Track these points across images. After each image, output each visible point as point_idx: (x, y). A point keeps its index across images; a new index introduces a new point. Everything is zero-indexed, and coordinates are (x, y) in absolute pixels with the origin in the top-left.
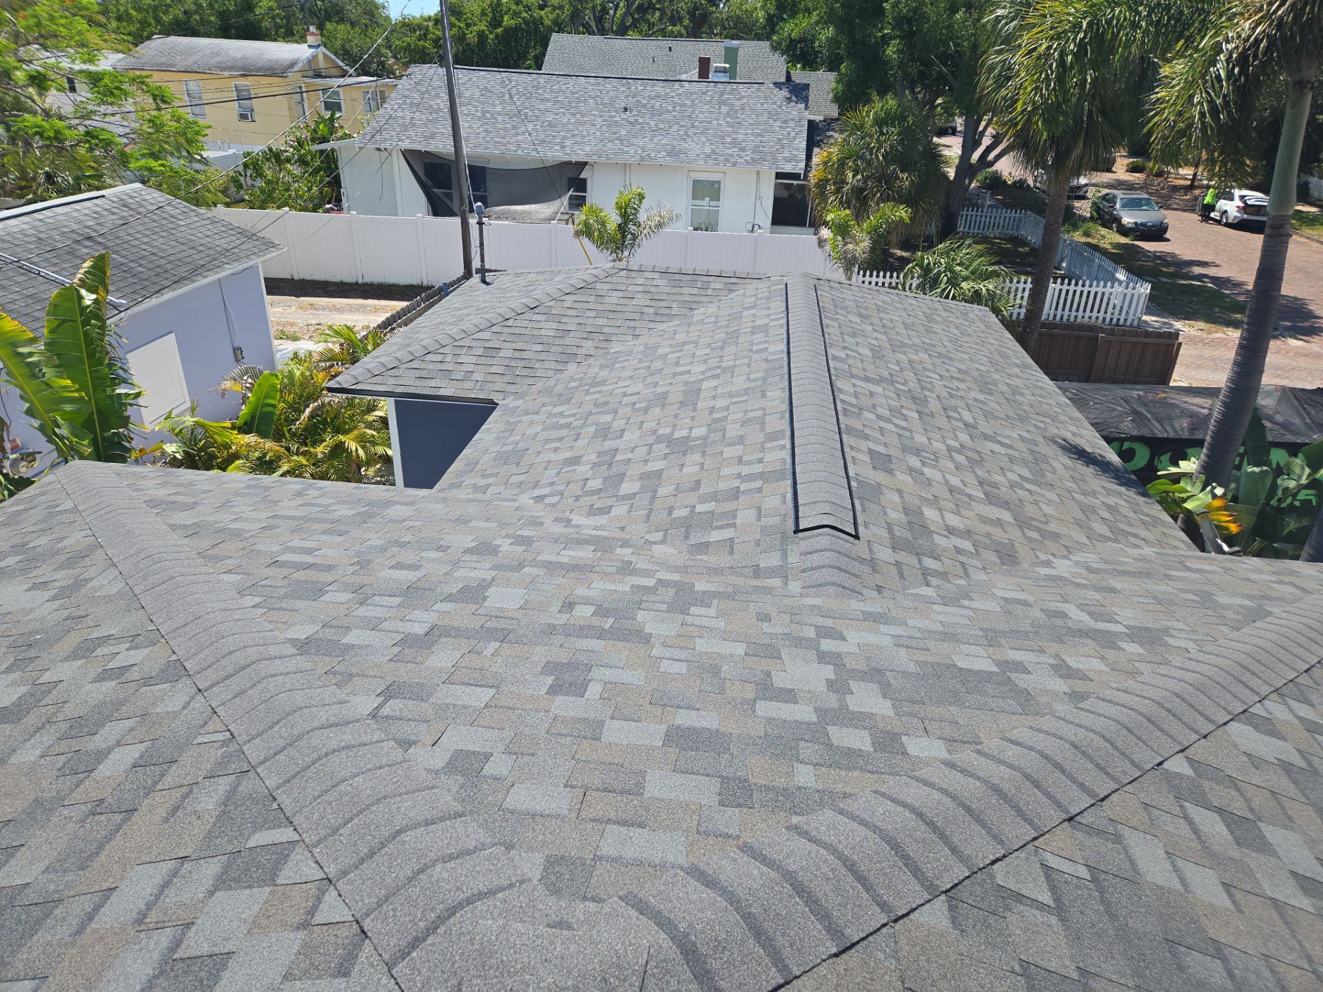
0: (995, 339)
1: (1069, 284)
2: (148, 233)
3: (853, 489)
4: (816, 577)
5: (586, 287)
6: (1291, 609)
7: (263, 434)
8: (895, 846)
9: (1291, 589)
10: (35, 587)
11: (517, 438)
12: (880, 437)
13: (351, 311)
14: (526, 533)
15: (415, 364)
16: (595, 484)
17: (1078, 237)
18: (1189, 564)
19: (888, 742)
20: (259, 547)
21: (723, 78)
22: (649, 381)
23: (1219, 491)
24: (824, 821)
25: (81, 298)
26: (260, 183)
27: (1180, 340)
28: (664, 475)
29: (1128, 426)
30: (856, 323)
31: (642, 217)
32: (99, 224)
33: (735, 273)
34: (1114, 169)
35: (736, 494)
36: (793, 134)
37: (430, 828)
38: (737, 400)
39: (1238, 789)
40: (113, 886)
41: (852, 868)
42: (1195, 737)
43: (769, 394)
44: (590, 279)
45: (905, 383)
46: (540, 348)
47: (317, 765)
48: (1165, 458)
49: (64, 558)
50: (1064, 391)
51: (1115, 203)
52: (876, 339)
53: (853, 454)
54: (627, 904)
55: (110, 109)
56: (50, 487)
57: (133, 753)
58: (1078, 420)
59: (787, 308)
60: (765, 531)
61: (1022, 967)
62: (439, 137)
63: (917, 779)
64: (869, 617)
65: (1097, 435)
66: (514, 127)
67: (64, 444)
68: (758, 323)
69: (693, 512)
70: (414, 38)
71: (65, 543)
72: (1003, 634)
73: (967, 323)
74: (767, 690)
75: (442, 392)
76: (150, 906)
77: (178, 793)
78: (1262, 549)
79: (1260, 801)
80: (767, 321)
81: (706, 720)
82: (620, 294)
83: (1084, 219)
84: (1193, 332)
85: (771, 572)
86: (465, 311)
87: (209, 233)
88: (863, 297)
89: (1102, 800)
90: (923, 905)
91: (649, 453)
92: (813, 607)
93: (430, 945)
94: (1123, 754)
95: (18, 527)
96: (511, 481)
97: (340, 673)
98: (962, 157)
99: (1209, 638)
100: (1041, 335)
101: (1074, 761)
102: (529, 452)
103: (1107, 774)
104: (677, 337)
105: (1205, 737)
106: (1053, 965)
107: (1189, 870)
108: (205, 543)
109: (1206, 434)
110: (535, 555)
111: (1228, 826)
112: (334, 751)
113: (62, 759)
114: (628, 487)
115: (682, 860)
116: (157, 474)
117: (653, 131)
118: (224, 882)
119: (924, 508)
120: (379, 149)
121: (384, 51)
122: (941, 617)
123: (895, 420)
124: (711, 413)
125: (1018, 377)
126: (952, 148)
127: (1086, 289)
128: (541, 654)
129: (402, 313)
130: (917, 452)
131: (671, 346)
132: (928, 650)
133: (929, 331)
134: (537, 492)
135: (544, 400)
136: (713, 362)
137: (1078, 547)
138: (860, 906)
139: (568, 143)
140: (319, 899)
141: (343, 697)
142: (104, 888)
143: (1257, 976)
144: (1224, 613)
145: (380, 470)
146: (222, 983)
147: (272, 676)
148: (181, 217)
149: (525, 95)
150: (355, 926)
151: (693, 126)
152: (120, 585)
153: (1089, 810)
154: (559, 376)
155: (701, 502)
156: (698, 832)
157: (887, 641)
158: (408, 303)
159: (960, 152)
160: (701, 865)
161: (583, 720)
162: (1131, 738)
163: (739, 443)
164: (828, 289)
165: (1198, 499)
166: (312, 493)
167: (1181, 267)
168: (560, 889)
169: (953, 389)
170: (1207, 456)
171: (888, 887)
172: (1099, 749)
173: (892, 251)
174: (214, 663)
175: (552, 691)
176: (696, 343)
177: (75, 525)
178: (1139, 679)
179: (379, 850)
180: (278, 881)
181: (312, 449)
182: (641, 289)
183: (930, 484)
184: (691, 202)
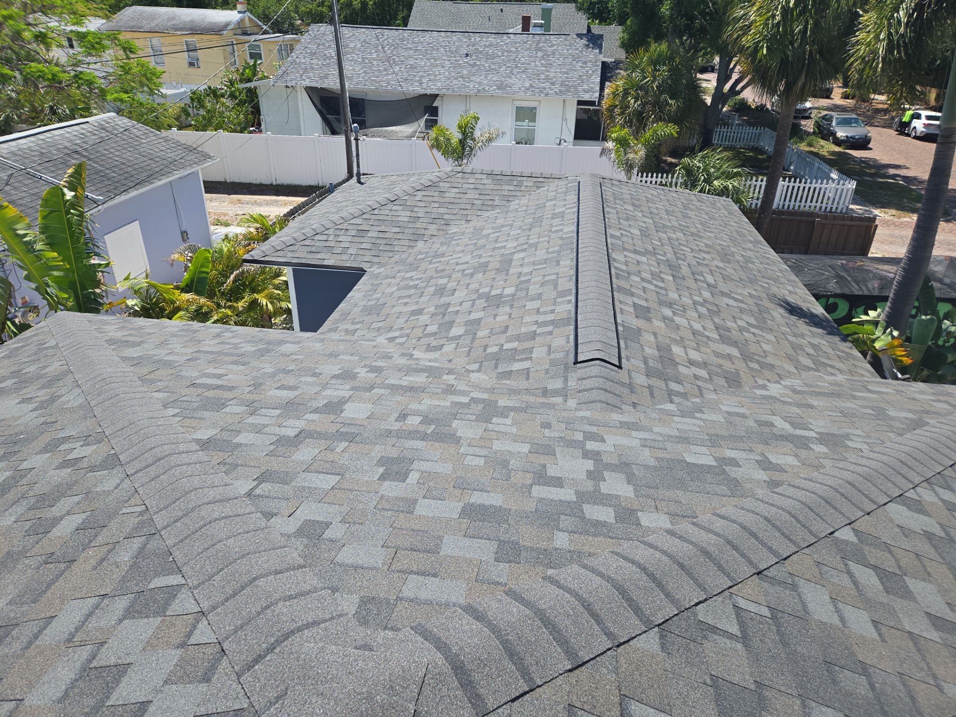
0: (735, 222)
1: (795, 182)
2: (119, 148)
3: (620, 332)
4: (587, 396)
5: (432, 185)
6: (944, 421)
7: (198, 293)
8: (623, 592)
9: (945, 406)
10: (24, 401)
11: (379, 295)
12: (643, 294)
13: (267, 205)
14: (379, 364)
15: (307, 242)
16: (432, 328)
17: (803, 147)
18: (870, 387)
19: (627, 515)
20: (183, 374)
21: (539, 31)
22: (475, 253)
23: (896, 333)
24: (571, 574)
25: (64, 194)
26: (202, 112)
27: (877, 222)
28: (483, 322)
29: (833, 286)
30: (630, 211)
31: (477, 134)
32: (84, 142)
33: (542, 174)
34: (832, 96)
35: (533, 336)
36: (590, 72)
37: (278, 576)
38: (538, 267)
39: (890, 552)
40: (54, 615)
41: (588, 607)
42: (860, 513)
43: (561, 263)
44: (435, 179)
45: (665, 254)
46: (397, 230)
47: (203, 530)
48: (861, 309)
49: (45, 380)
50: (786, 261)
51: (832, 121)
52: (645, 222)
53: (622, 306)
54: (416, 632)
55: (93, 59)
56: (41, 330)
57: (78, 519)
58: (794, 281)
59: (579, 200)
60: (553, 363)
61: (712, 680)
62: (331, 77)
63: (644, 543)
64: (625, 425)
65: (808, 292)
66: (385, 70)
67: (53, 300)
68: (557, 211)
69: (501, 349)
70: (314, 5)
71: (47, 370)
72: (723, 438)
73: (714, 211)
74: (542, 478)
75: (326, 263)
76: (77, 630)
77: (105, 549)
78: (928, 377)
79: (907, 560)
80: (564, 209)
81: (494, 499)
82: (457, 190)
83: (808, 134)
84: (887, 217)
85: (555, 393)
86: (344, 204)
87: (163, 148)
88: (636, 192)
89: (785, 559)
90: (640, 634)
91: (472, 306)
92: (582, 418)
93: (268, 661)
94: (804, 526)
95: (16, 359)
96: (373, 326)
97: (229, 464)
98: (716, 89)
99: (879, 442)
100: (772, 220)
101: (765, 531)
102: (386, 306)
103: (791, 540)
104: (498, 221)
105: (868, 514)
106: (736, 679)
107: (849, 612)
108: (144, 371)
109: (890, 291)
110: (383, 380)
111: (881, 579)
112: (216, 519)
113: (29, 523)
114: (455, 331)
115: (462, 601)
116: (117, 321)
117: (487, 71)
118: (130, 613)
119: (672, 346)
120: (287, 87)
121: (293, 14)
122: (679, 426)
123: (654, 282)
124: (519, 277)
125: (750, 250)
126: (709, 82)
127: (808, 185)
128: (377, 451)
129: (302, 206)
130: (670, 305)
131: (493, 228)
132: (666, 449)
133: (685, 216)
134: (390, 335)
135: (399, 268)
136: (522, 240)
137: (788, 375)
138: (592, 635)
139: (425, 80)
140: (195, 627)
141: (229, 481)
142: (48, 616)
143: (893, 688)
144: (892, 423)
145: (285, 319)
146: (121, 685)
147: (179, 465)
148: (143, 137)
149: (393, 45)
150: (218, 646)
151: (516, 67)
152: (81, 400)
153: (774, 567)
154: (411, 251)
155: (508, 342)
156: (477, 581)
157: (635, 443)
158: (306, 199)
159: (715, 84)
160: (475, 604)
161: (402, 499)
162: (811, 514)
163: (538, 299)
164: (610, 186)
165: (882, 340)
166: (227, 334)
167: (880, 168)
168: (368, 621)
169: (701, 259)
170: (890, 308)
171: (614, 622)
172: (786, 522)
173: (664, 158)
174: (139, 456)
175: (383, 478)
176: (512, 225)
177: (56, 357)
178: (822, 471)
179: (240, 591)
180: (167, 613)
181: (235, 304)
182: (472, 186)
183: (678, 329)
184: (515, 123)
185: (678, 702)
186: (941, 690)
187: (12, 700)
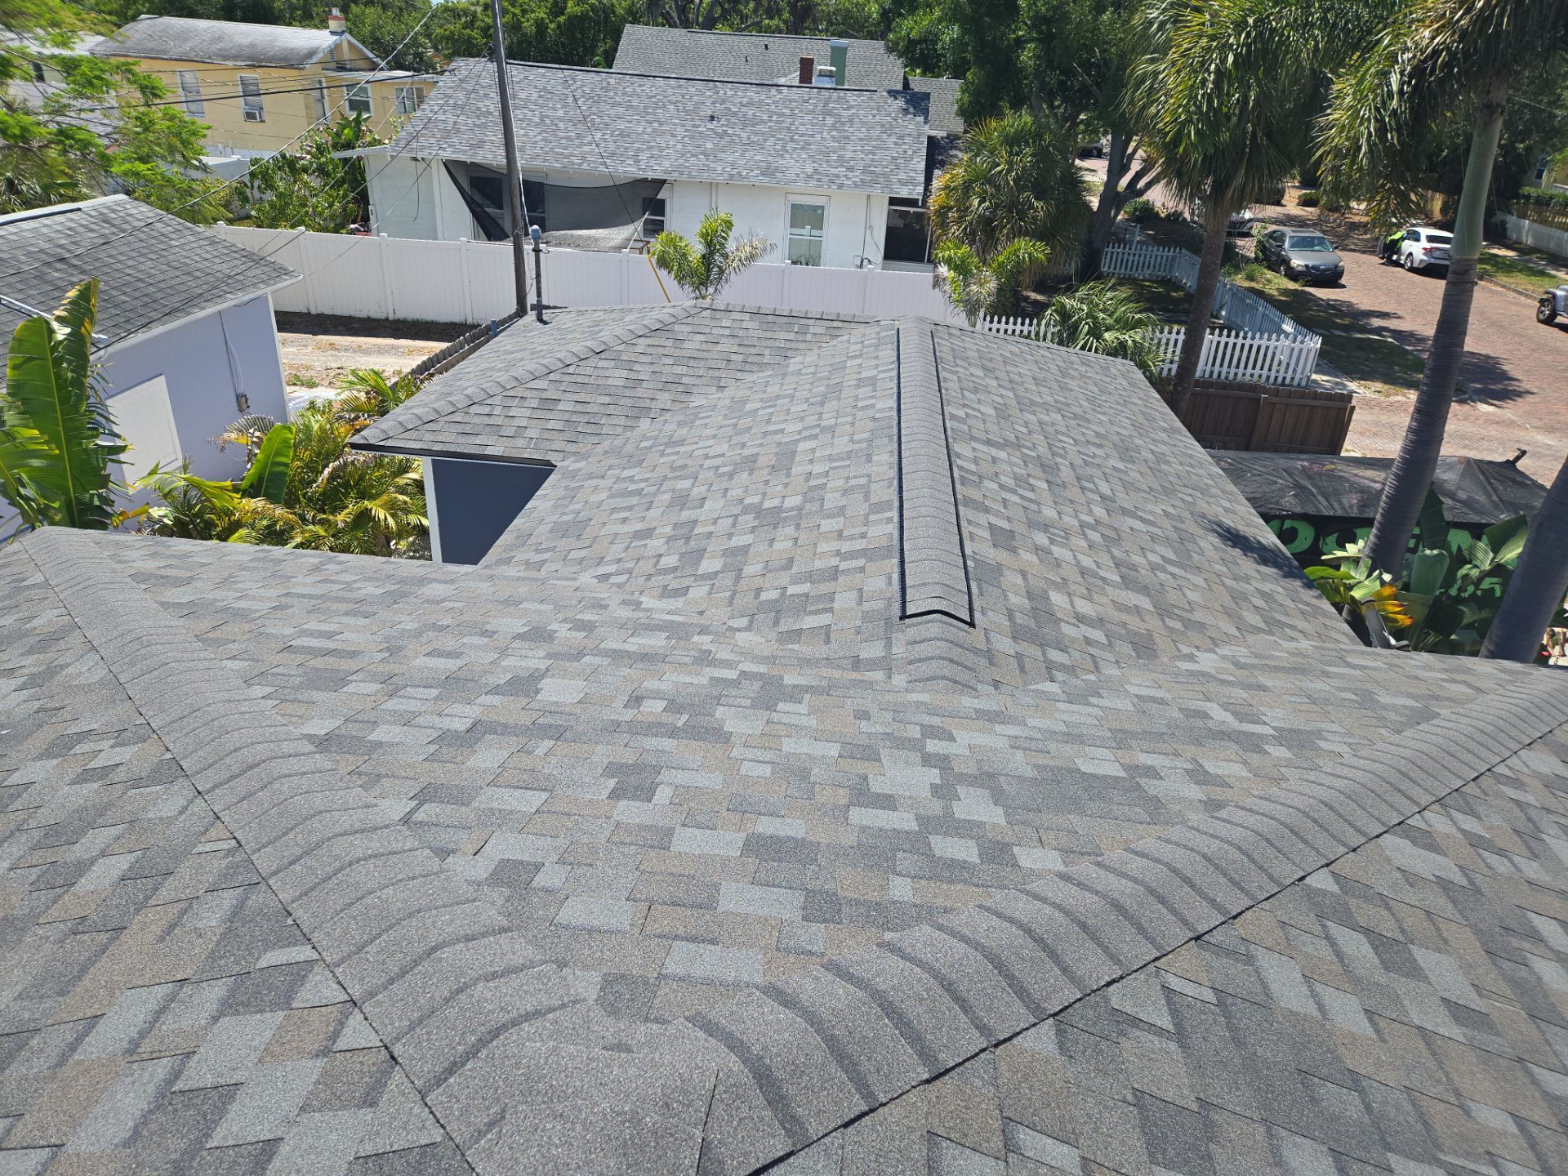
0: (1140, 398)
1: (1228, 336)
2: (134, 254)
3: (970, 570)
4: (924, 669)
5: (662, 329)
6: (1462, 711)
7: (272, 498)
8: (999, 965)
9: (1463, 689)
11: (579, 506)
12: (1003, 510)
13: (379, 352)
14: (588, 616)
15: (458, 417)
16: (670, 561)
17: (1240, 280)
18: (1349, 660)
19: (997, 852)
20: (269, 630)
21: (828, 83)
22: (735, 440)
23: (1387, 577)
24: (920, 938)
25: (51, 332)
26: (270, 196)
27: (1354, 403)
28: (752, 550)
29: (1289, 502)
30: (979, 377)
31: (731, 246)
32: (73, 243)
33: (838, 315)
34: (1283, 202)
35: (834, 574)
36: (910, 152)
37: (470, 944)
38: (837, 464)
39: (1388, 908)
40: (99, 1013)
41: (949, 988)
42: (1342, 850)
43: (875, 458)
44: (666, 319)
45: (1034, 448)
46: (607, 400)
47: (339, 875)
48: (1332, 539)
49: (34, 640)
50: (1218, 460)
51: (1284, 242)
52: (1002, 396)
53: (971, 529)
54: (695, 1025)
55: (88, 104)
56: (15, 558)
57: (121, 863)
58: (1232, 494)
59: (899, 358)
60: (867, 617)
61: (1135, 1096)
62: (488, 146)
63: (1027, 893)
64: (981, 714)
65: (1253, 511)
66: (579, 137)
67: (30, 506)
68: (864, 375)
69: (783, 594)
70: (458, 26)
71: (35, 623)
72: (1134, 735)
73: (1108, 380)
74: (863, 796)
75: (489, 451)
76: (143, 1035)
77: (174, 910)
78: (1436, 644)
79: (1413, 921)
80: (875, 372)
81: (792, 828)
82: (702, 338)
83: (1247, 260)
84: (1369, 394)
85: (873, 665)
86: (518, 355)
87: (207, 256)
88: (987, 347)
89: (1235, 917)
90: (1027, 1029)
91: (734, 526)
92: (919, 704)
93: (469, 1070)
94: (1261, 868)
96: (570, 556)
97: (366, 774)
98: (1107, 184)
99: (1365, 742)
100: (1194, 395)
101: (1205, 875)
102: (592, 523)
103: (1242, 889)
104: (769, 389)
105: (1354, 850)
106: (1170, 1096)
107: (1329, 995)
108: (204, 625)
109: (1377, 511)
110: (598, 642)
111: (1375, 949)
112: (359, 860)
113: (36, 871)
114: (707, 566)
115: (759, 979)
116: (144, 543)
117: (745, 144)
118: (230, 1006)
119: (1050, 593)
120: (415, 159)
121: (422, 40)
122: (1065, 717)
123: (1020, 491)
124: (807, 480)
125: (1164, 443)
126: (1095, 173)
127: (1248, 342)
128: (603, 754)
129: (441, 356)
130: (1045, 527)
131: (762, 400)
132: (1048, 752)
133: (1063, 388)
134: (602, 570)
135: (611, 461)
136: (811, 420)
137: (1226, 639)
138: (957, 1029)
139: (643, 156)
140: (342, 1024)
141: (370, 800)
142: (89, 1015)
143: (1397, 1110)
144: (1385, 714)
145: (413, 543)
146: (229, 1116)
147: (286, 776)
148: (173, 236)
149: (592, 97)
150: (383, 1051)
151: (792, 140)
152: (101, 673)
153: (1219, 929)
154: (628, 434)
155: (794, 583)
156: (778, 949)
157: (1001, 743)
158: (449, 344)
159: (1105, 178)
160: (779, 984)
161: (650, 828)
162: (1270, 851)
163: (839, 516)
164: (946, 337)
165: (1366, 587)
166: (332, 567)
167: (1357, 317)
168: (619, 1009)
169: (1089, 456)
170: (1377, 537)
171: (989, 1009)
172: (1234, 862)
173: (1025, 293)
174: (216, 762)
175: (615, 795)
176: (792, 397)
177: (46, 602)
178: (1284, 785)
179: (412, 969)
180: (294, 1005)
181: (331, 517)
182: (727, 332)
183: (1058, 565)
184: (789, 230)
185: (1086, 1128)
186: (1467, 1112)
187: (44, 1147)
